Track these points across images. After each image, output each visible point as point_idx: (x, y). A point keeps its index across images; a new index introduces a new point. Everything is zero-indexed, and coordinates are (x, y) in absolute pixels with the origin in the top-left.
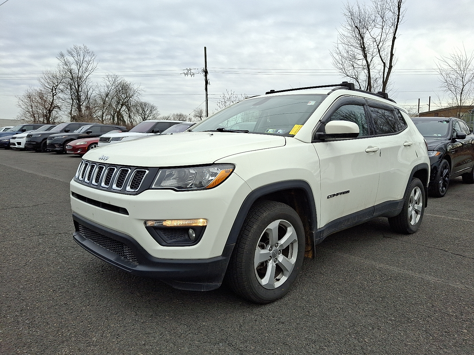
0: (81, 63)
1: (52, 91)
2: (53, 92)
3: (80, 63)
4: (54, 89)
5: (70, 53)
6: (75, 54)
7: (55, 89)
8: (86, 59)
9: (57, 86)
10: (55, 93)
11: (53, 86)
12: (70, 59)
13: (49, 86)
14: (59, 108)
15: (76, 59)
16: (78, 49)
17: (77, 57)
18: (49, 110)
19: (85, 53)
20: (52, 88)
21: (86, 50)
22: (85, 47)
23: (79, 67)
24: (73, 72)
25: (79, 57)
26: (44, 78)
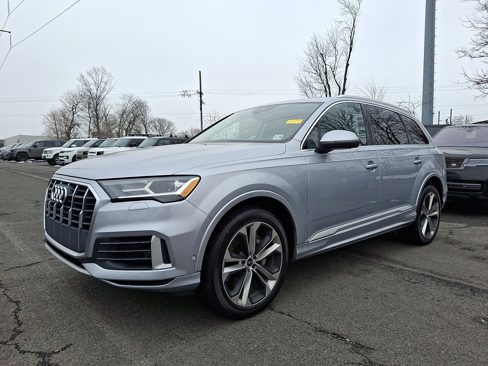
0: (99, 83)
1: (72, 110)
2: (74, 111)
3: (98, 83)
4: (74, 108)
5: (90, 74)
6: (94, 76)
8: (103, 80)
9: (77, 105)
11: (74, 105)
12: (91, 80)
13: (69, 106)
14: (78, 125)
15: (95, 80)
16: (97, 70)
17: (95, 78)
18: (70, 127)
19: (103, 74)
20: (72, 107)
21: (104, 72)
22: (103, 68)
23: (97, 87)
24: (92, 91)
25: (97, 78)
26: (65, 98)
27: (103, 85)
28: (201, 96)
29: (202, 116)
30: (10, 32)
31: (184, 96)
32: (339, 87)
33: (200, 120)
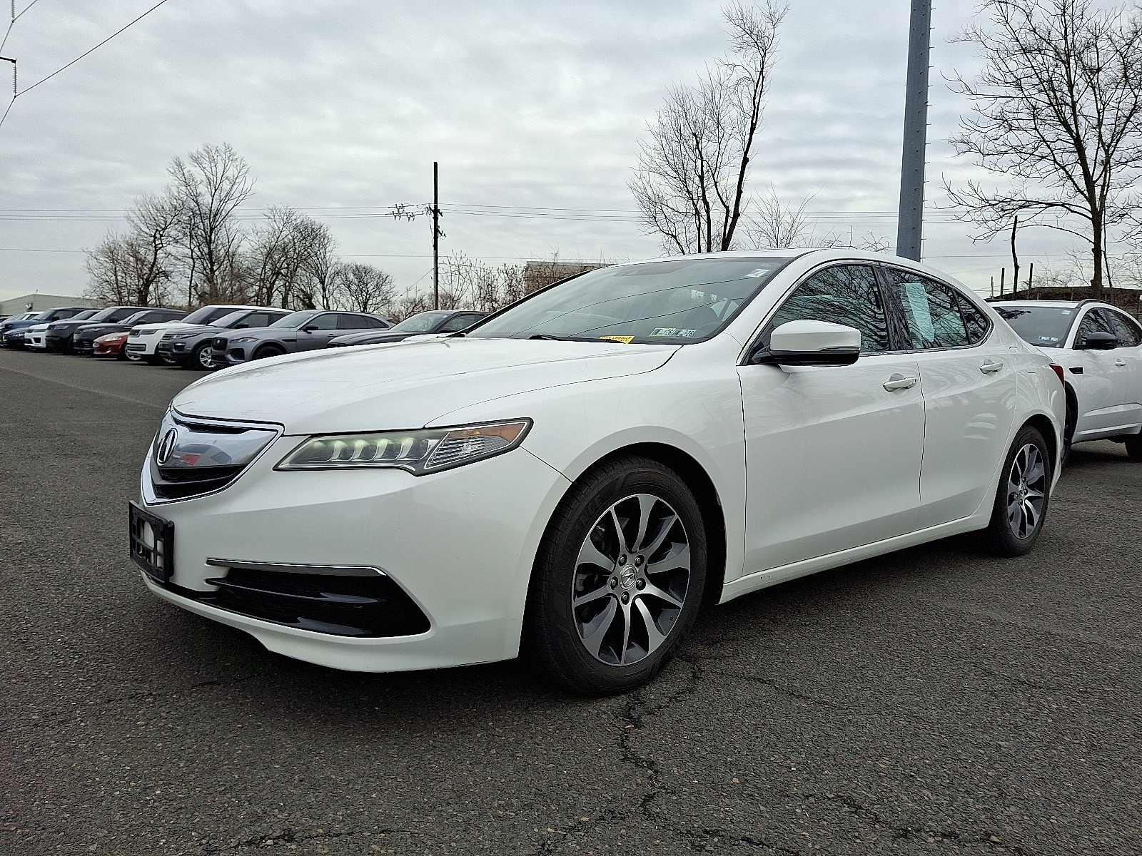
0: (218, 182)
1: (154, 241)
3: (215, 181)
4: (158, 236)
5: (196, 160)
6: (206, 165)
7: (161, 236)
8: (227, 174)
9: (164, 229)
10: (161, 245)
11: (157, 230)
12: (198, 174)
13: (147, 231)
14: (167, 276)
15: (208, 174)
16: (214, 151)
17: (210, 170)
18: (147, 280)
19: (227, 161)
20: (153, 234)
21: (230, 155)
22: (228, 148)
23: (213, 191)
24: (200, 200)
25: (214, 168)
26: (138, 213)
27: (226, 186)
28: (436, 218)
29: (439, 262)
30: (14, 61)
31: (398, 217)
32: (727, 208)
33: (433, 271)
